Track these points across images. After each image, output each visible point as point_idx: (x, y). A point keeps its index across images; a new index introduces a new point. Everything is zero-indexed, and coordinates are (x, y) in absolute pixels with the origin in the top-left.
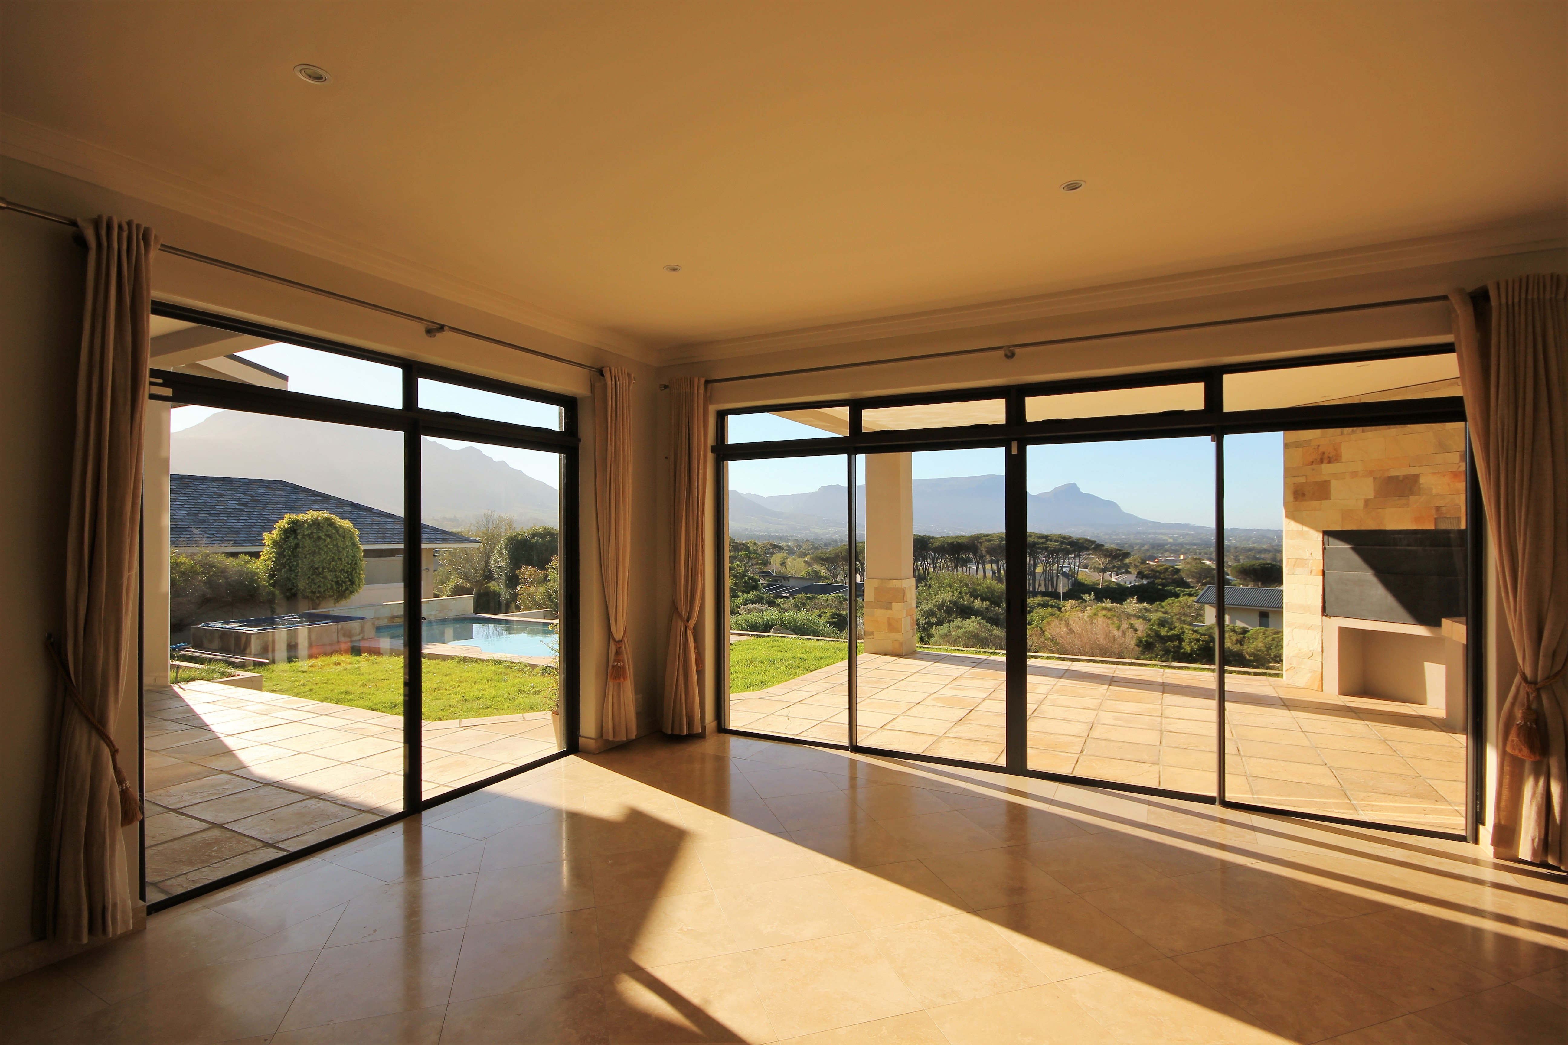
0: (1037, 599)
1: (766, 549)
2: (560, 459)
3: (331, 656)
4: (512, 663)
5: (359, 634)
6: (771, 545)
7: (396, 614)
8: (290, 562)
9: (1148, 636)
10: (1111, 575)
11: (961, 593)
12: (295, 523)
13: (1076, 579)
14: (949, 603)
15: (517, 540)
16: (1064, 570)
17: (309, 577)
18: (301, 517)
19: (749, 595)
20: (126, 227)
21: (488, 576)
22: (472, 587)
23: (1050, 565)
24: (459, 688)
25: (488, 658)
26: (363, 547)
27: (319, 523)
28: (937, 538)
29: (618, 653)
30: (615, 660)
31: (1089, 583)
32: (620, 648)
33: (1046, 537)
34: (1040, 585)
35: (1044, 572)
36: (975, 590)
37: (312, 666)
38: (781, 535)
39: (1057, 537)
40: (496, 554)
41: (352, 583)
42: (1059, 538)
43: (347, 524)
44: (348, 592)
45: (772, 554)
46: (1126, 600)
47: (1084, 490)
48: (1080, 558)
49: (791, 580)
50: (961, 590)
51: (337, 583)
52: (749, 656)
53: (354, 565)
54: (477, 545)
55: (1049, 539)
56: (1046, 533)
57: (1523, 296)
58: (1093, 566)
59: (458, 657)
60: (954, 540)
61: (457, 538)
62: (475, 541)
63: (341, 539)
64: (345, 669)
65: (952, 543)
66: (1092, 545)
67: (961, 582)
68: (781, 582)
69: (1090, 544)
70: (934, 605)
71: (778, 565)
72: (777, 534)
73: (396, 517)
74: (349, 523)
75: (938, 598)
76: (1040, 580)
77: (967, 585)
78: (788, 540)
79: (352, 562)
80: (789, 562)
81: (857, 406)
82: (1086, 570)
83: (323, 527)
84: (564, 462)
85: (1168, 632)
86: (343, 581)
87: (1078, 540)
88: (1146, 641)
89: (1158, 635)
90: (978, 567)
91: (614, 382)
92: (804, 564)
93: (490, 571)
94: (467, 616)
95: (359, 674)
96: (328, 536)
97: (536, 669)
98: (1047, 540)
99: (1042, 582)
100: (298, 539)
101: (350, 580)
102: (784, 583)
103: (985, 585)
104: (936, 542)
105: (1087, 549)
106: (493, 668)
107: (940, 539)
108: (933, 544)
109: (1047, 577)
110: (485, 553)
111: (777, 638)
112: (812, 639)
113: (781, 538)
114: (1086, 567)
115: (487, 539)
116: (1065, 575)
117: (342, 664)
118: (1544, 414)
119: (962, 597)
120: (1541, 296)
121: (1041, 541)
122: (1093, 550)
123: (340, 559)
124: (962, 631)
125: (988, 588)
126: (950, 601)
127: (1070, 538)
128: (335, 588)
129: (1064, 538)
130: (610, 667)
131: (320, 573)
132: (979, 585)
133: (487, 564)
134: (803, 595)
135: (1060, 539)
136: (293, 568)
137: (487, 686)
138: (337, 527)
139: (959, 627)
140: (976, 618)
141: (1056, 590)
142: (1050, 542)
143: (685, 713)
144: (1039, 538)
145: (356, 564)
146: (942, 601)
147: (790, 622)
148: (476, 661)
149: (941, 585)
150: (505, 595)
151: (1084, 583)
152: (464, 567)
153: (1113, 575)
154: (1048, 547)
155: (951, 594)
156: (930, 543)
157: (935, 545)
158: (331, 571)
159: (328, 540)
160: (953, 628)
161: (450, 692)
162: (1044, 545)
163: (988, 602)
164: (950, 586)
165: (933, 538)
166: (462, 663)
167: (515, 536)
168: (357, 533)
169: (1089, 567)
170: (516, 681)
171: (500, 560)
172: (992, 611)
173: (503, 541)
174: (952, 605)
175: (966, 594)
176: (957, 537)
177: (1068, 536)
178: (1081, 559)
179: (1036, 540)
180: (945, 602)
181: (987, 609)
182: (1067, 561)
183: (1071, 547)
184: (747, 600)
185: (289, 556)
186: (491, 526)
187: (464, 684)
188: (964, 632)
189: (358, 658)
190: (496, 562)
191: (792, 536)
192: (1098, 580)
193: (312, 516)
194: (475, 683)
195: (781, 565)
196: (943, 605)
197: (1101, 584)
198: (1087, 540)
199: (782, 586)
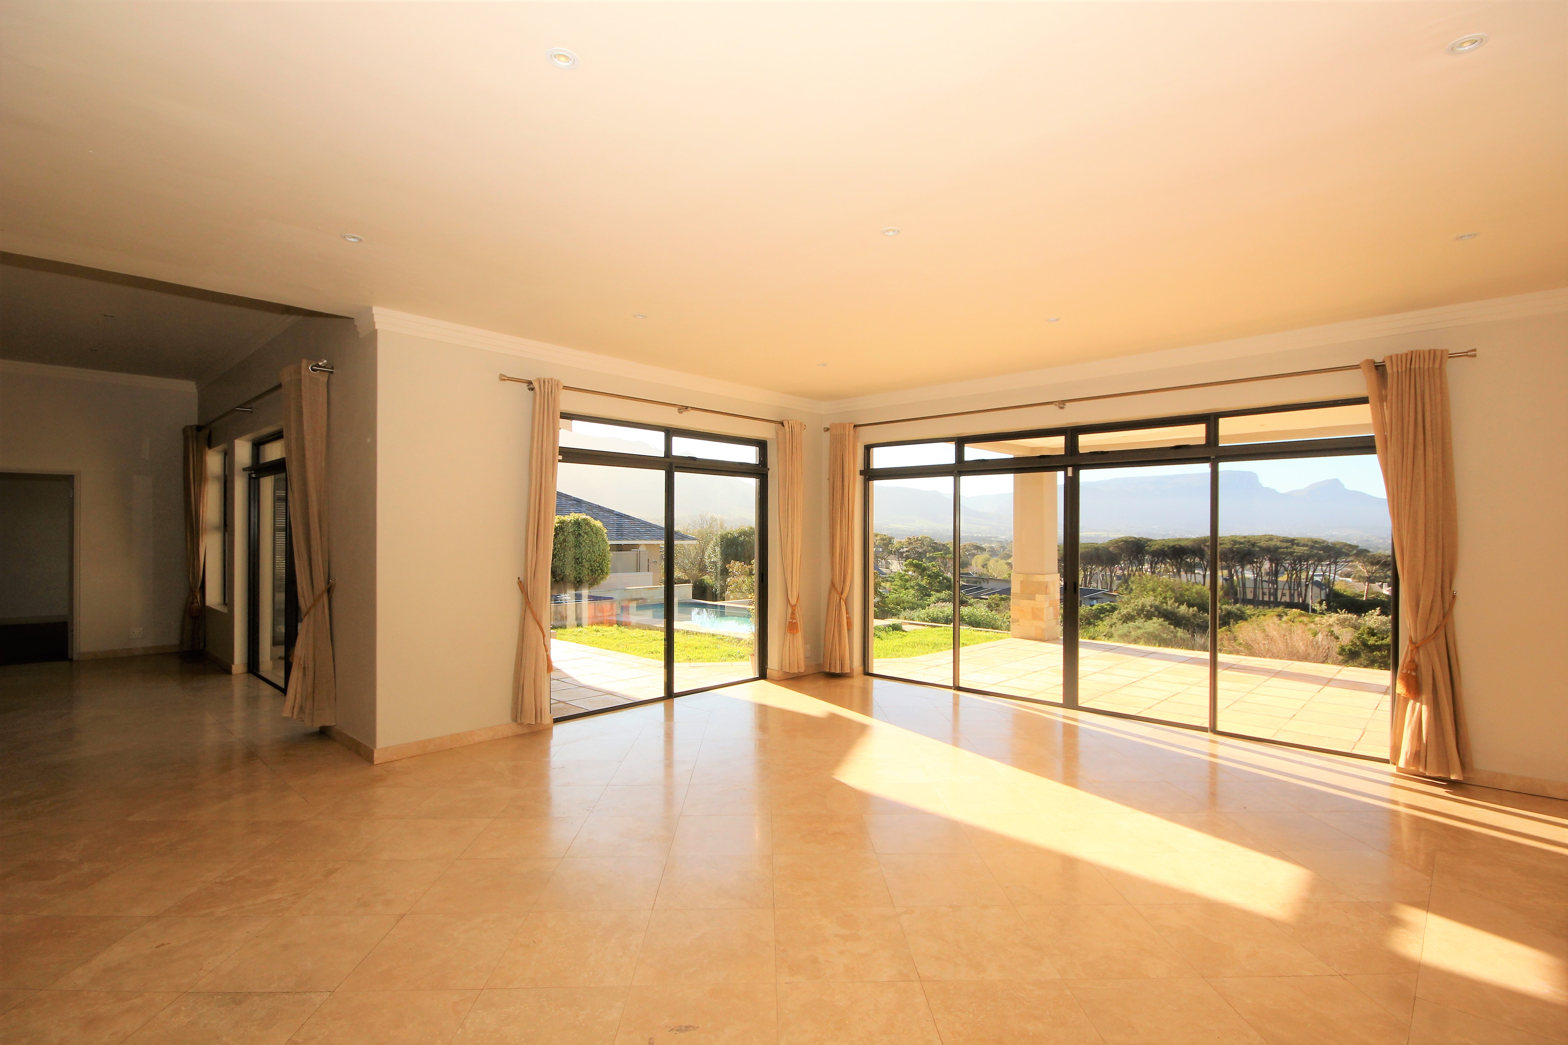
0: (1277, 610)
1: (967, 550)
2: (756, 483)
3: (592, 626)
4: (723, 636)
5: (610, 611)
6: (973, 546)
7: (634, 597)
8: (560, 553)
9: (1354, 644)
10: (1381, 586)
11: (1165, 598)
12: (562, 522)
13: (1331, 590)
14: (1149, 608)
15: (728, 539)
16: (1316, 578)
17: (572, 566)
18: (567, 518)
19: (942, 594)
20: (550, 381)
21: (703, 569)
22: (689, 580)
23: (1296, 573)
24: (685, 652)
25: (705, 632)
26: (610, 542)
27: (579, 523)
28: (1156, 541)
29: (793, 614)
30: (791, 619)
31: (1349, 594)
32: (794, 610)
33: (1292, 541)
34: (1283, 595)
35: (1289, 581)
36: (1181, 595)
37: (580, 632)
38: (984, 536)
39: (1306, 540)
40: (709, 551)
41: (602, 571)
42: (1308, 541)
43: (598, 524)
44: (599, 578)
45: (974, 555)
46: (1368, 612)
47: (1349, 486)
48: (1336, 565)
49: (990, 581)
50: (1166, 595)
51: (592, 570)
52: (918, 640)
53: (603, 557)
54: (694, 542)
55: (1295, 544)
56: (1292, 537)
57: (1408, 366)
58: (1357, 575)
59: (682, 630)
60: (1176, 543)
61: (679, 535)
62: (694, 539)
63: (595, 535)
64: (603, 635)
65: (1174, 547)
66: (1353, 550)
67: (1166, 586)
68: (980, 583)
69: (1351, 549)
70: (1133, 609)
71: (980, 567)
72: (980, 535)
73: (632, 518)
74: (600, 523)
75: (1137, 602)
76: (1283, 589)
77: (1173, 590)
78: (991, 542)
79: (602, 555)
80: (991, 564)
81: (961, 442)
82: (1350, 580)
83: (582, 526)
84: (758, 484)
85: (1377, 641)
86: (596, 570)
87: (1334, 544)
88: (1350, 650)
89: (1365, 644)
90: (1205, 574)
91: (791, 430)
92: (1006, 566)
93: (705, 566)
94: (688, 601)
95: (613, 639)
96: (585, 533)
97: (741, 642)
98: (1293, 545)
99: (1287, 592)
100: (565, 535)
101: (601, 569)
102: (984, 585)
103: (1194, 590)
104: (1155, 545)
105: (1347, 555)
106: (710, 639)
107: (1159, 542)
108: (1150, 547)
109: (1293, 586)
110: (700, 548)
111: (948, 628)
112: (981, 631)
113: (984, 539)
114: (1348, 575)
115: (702, 537)
116: (1318, 584)
117: (601, 631)
118: (1420, 451)
119: (1167, 603)
120: (1422, 366)
121: (1285, 545)
122: (1355, 557)
123: (594, 552)
124: (1142, 631)
125: (1197, 593)
126: (1151, 607)
127: (1324, 542)
128: (590, 574)
129: (1316, 542)
130: (788, 622)
131: (580, 563)
132: (1188, 590)
133: (702, 560)
134: (997, 596)
135: (1309, 543)
136: (561, 558)
137: (705, 651)
138: (591, 526)
139: (1139, 628)
140: (1158, 619)
141: (1304, 601)
142: (1297, 546)
143: (838, 658)
144: (1282, 541)
145: (605, 556)
146: (1142, 605)
147: (970, 617)
148: (696, 634)
149: (1144, 589)
150: (718, 586)
151: (1343, 594)
152: (683, 562)
153: (1384, 585)
154: (1294, 552)
155: (1153, 598)
156: (1147, 546)
157: (1155, 547)
158: (588, 561)
159: (586, 536)
160: (1133, 628)
161: (679, 653)
162: (1289, 550)
163: (1195, 608)
164: (1154, 590)
165: (1151, 540)
166: (686, 634)
167: (726, 535)
168: (605, 531)
169: (1352, 576)
170: (726, 648)
171: (713, 555)
172: (1200, 618)
173: (715, 539)
174: (1153, 610)
175: (1171, 598)
176: (1179, 540)
177: (1321, 539)
178: (1338, 567)
179: (1278, 544)
180: (1146, 607)
181: (1194, 615)
182: (1319, 568)
183: (1324, 552)
184: (939, 599)
185: (559, 549)
186: (705, 526)
187: (688, 649)
188: (1143, 633)
189: (611, 628)
190: (710, 558)
191: (996, 537)
192: (1361, 592)
193: (574, 517)
194: (696, 648)
195: (983, 567)
196: (1142, 610)
197: (1365, 596)
198: (1346, 545)
199: (981, 588)
